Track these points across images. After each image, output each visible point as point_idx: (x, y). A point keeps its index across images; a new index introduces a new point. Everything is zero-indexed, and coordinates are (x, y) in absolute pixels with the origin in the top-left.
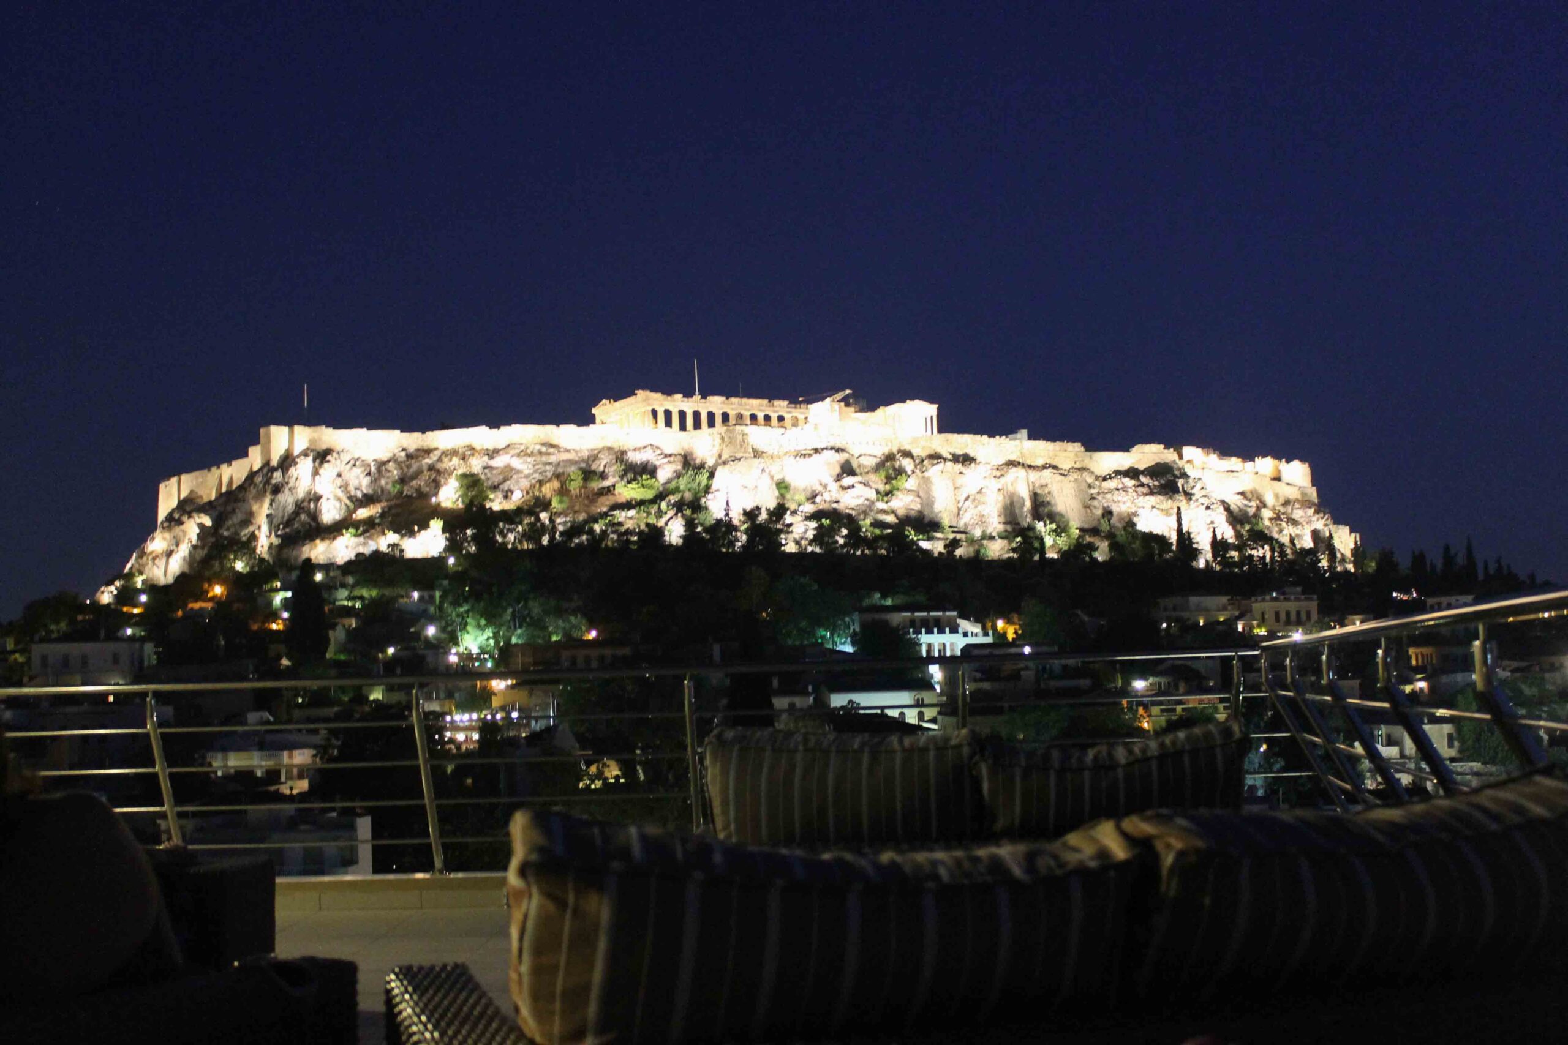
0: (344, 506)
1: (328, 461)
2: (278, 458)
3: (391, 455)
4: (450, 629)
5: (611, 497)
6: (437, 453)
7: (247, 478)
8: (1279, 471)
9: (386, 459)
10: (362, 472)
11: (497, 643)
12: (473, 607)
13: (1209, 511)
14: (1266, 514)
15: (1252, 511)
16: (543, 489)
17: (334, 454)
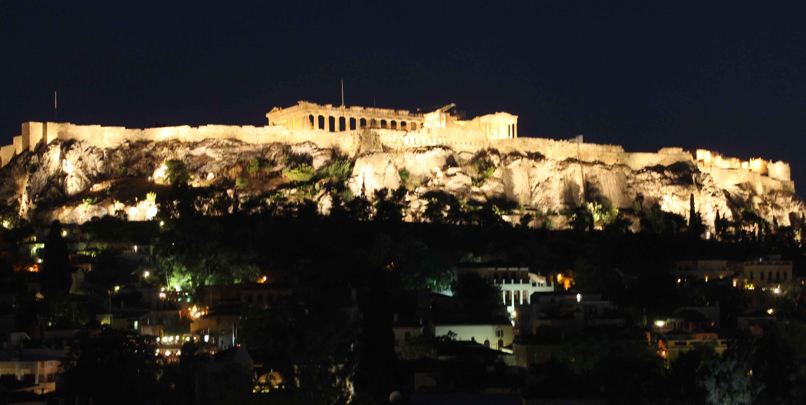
0: (83, 182)
1: (72, 149)
2: (35, 145)
3: (118, 145)
4: (160, 273)
5: (279, 179)
6: (153, 144)
7: (12, 160)
8: (767, 169)
9: (114, 148)
10: (97, 157)
11: (195, 284)
12: (177, 258)
13: (714, 198)
14: (757, 200)
15: (746, 198)
16: (230, 172)
17: (77, 143)
